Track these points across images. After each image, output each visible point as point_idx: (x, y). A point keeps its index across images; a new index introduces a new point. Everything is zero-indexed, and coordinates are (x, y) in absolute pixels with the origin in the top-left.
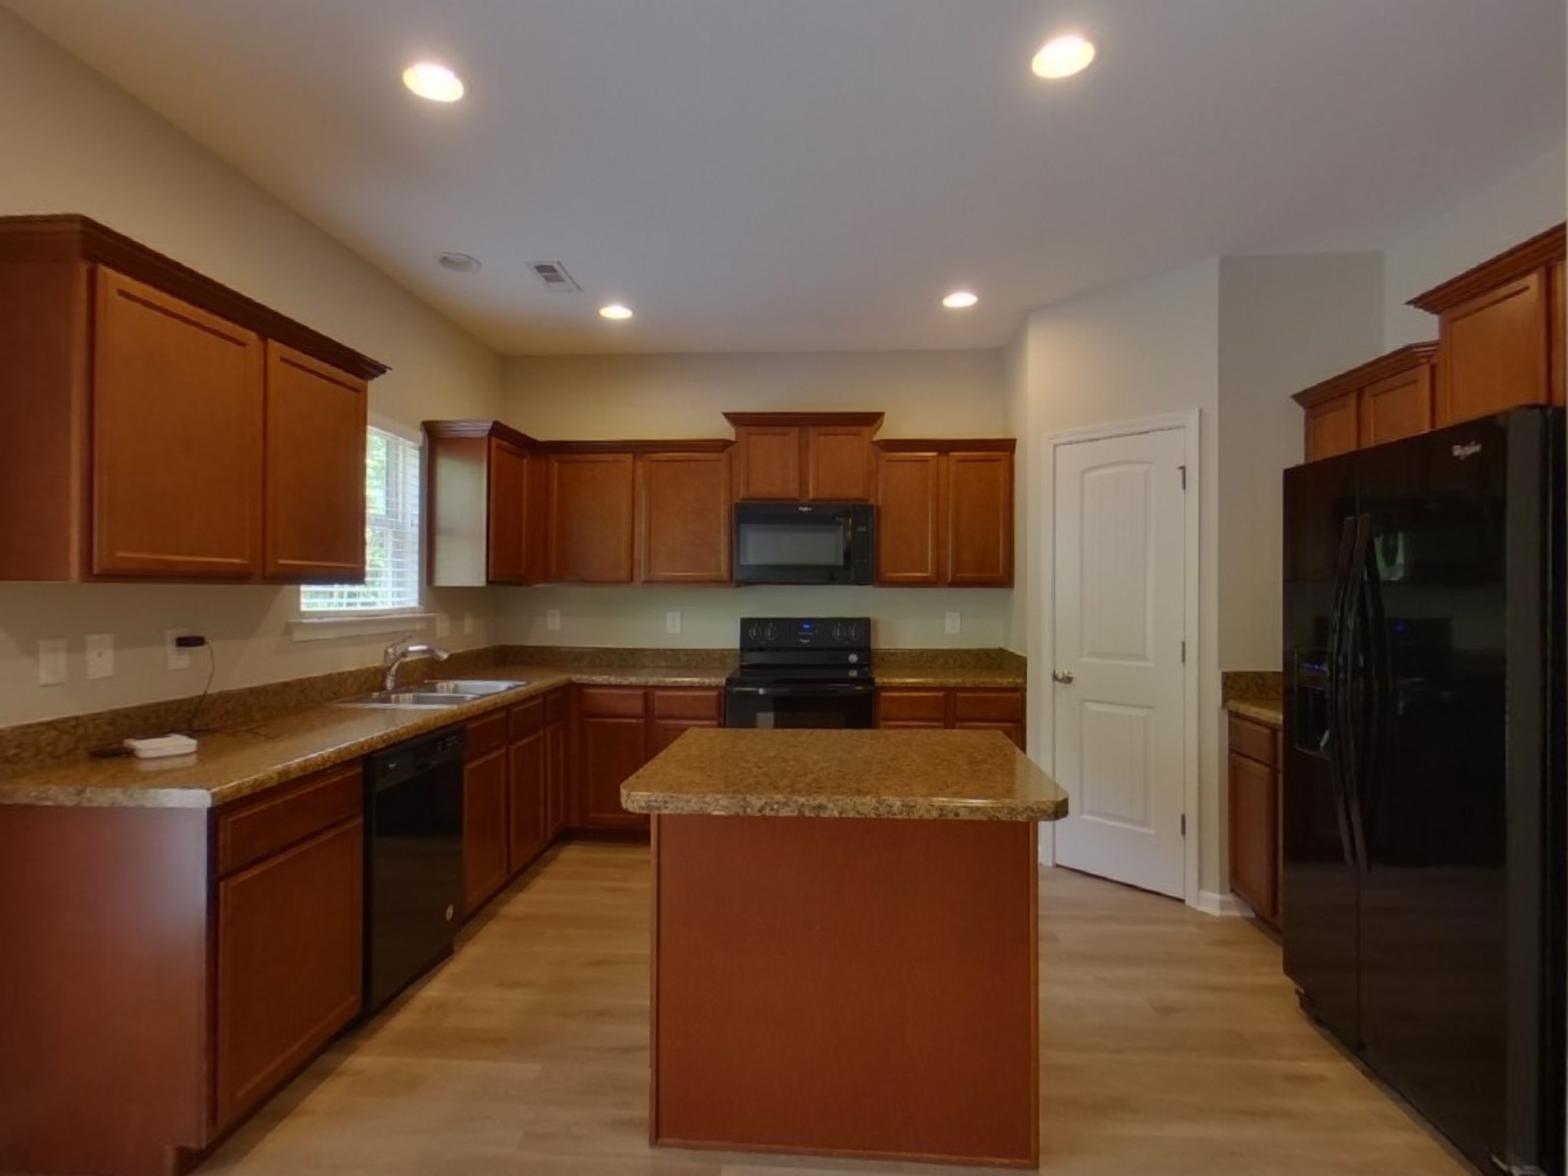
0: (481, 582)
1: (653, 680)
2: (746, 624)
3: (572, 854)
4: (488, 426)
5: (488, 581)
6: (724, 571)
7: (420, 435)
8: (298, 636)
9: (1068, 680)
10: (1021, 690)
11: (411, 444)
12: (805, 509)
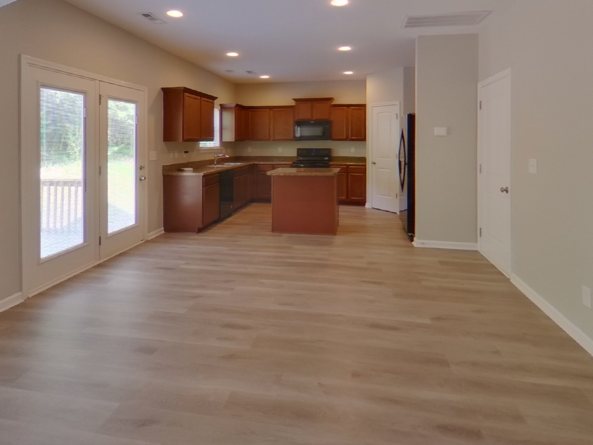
0: (234, 140)
1: (274, 163)
2: (298, 150)
3: (254, 204)
4: (235, 105)
5: (235, 140)
6: (292, 137)
7: (219, 107)
8: (200, 152)
9: (375, 163)
10: (365, 166)
11: (217, 109)
12: (312, 122)
